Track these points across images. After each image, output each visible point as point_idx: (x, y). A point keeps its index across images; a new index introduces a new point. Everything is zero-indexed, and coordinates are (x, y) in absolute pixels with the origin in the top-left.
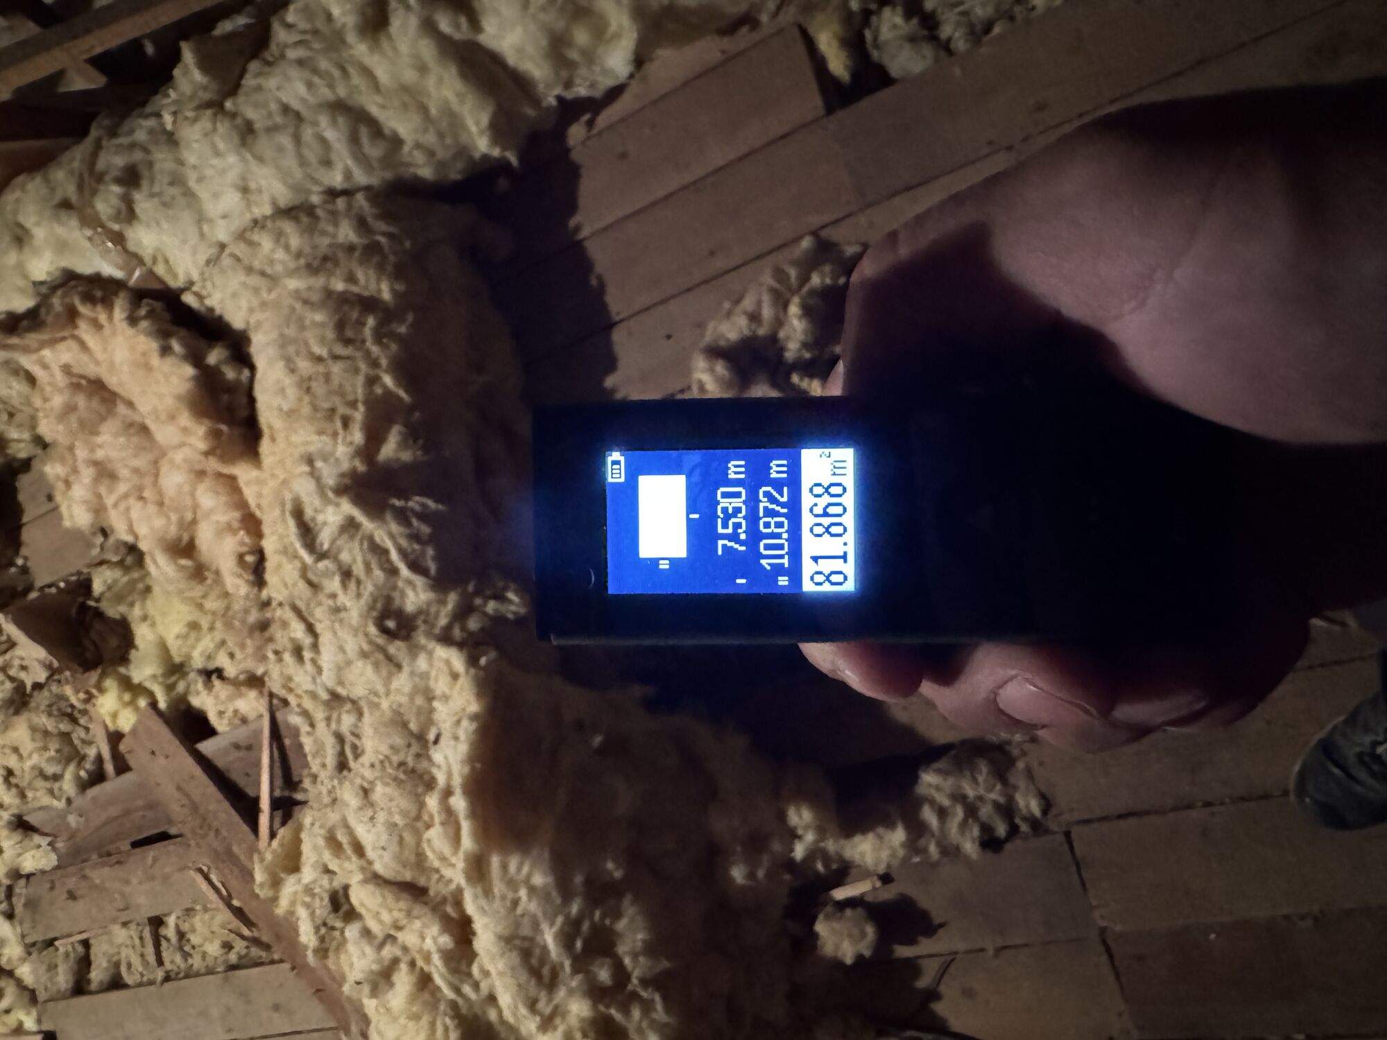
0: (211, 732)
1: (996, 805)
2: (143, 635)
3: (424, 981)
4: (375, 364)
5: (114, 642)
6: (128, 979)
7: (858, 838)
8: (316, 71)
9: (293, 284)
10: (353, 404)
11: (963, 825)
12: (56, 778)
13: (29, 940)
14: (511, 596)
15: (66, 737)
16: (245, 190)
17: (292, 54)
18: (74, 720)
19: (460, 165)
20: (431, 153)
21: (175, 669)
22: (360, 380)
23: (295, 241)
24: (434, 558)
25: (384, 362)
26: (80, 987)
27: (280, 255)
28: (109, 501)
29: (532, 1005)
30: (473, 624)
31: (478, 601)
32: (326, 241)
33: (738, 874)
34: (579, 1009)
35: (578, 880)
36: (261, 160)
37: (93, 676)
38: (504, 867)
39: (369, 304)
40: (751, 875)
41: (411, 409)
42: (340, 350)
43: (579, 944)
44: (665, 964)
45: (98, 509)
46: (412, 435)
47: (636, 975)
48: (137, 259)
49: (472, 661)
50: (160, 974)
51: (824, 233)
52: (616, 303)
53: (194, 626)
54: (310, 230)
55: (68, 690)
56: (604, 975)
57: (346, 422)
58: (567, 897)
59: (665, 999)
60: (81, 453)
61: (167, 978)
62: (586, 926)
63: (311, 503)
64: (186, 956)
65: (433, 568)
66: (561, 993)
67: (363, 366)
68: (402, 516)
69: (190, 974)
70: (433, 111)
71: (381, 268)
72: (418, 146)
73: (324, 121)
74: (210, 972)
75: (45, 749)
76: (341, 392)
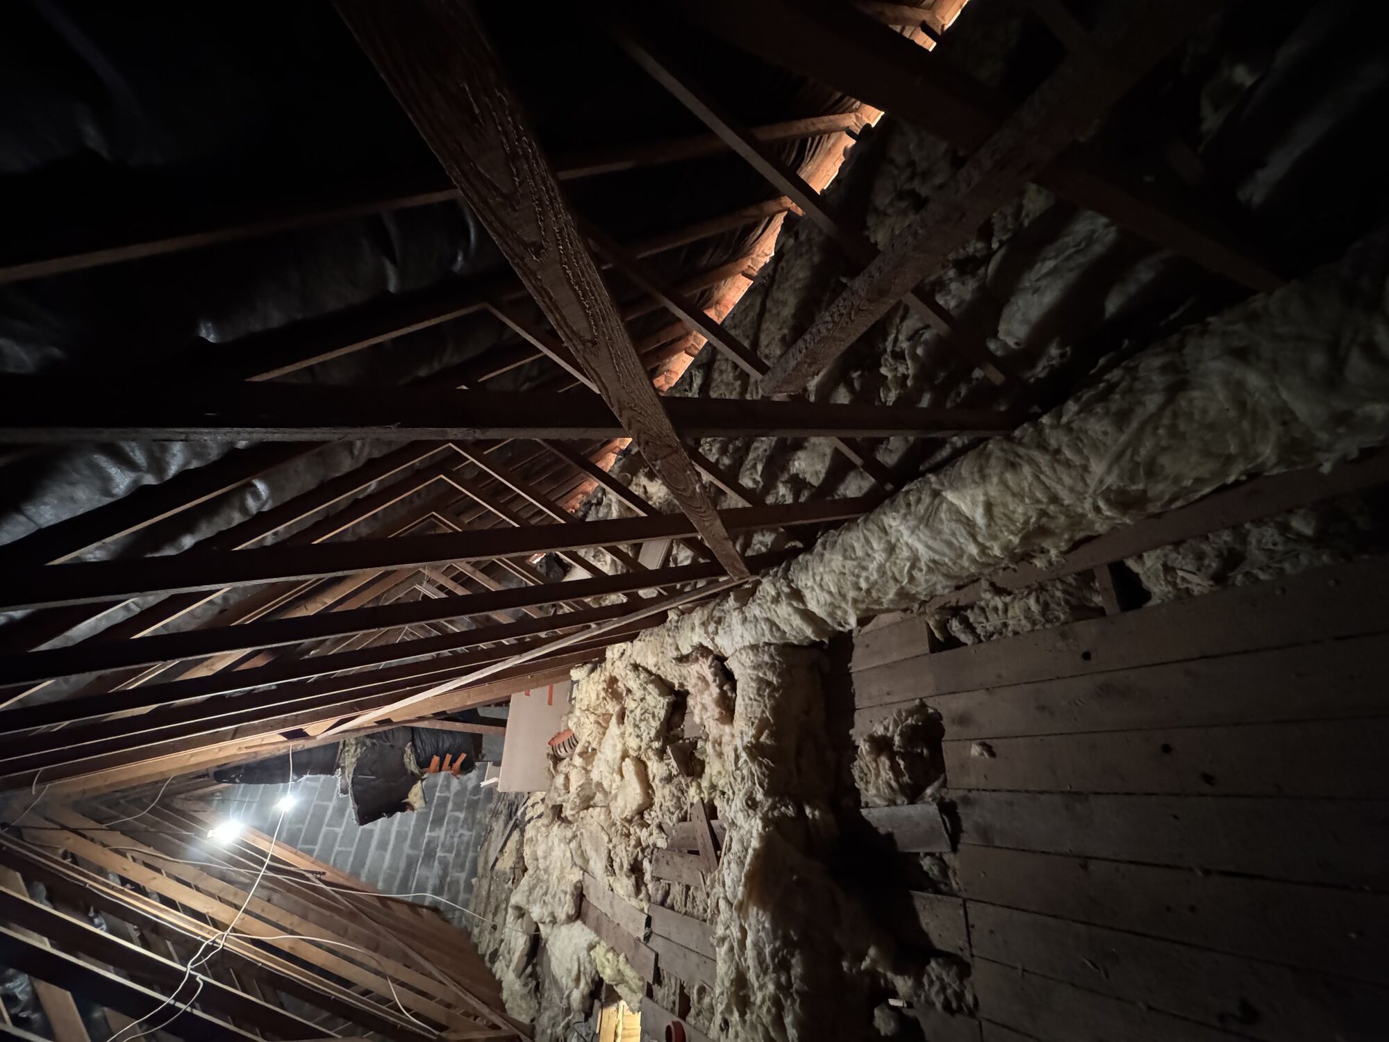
0: (716, 818)
1: (955, 992)
2: (707, 770)
3: (731, 949)
4: (766, 706)
5: (699, 768)
6: (676, 908)
7: (898, 977)
8: (763, 608)
9: (749, 671)
10: (756, 718)
11: (938, 993)
12: (673, 814)
13: (654, 875)
14: (790, 807)
15: (679, 799)
16: (742, 637)
17: (758, 601)
18: (683, 793)
19: (807, 640)
20: (796, 637)
21: (713, 787)
22: (760, 710)
23: (752, 658)
24: (768, 784)
25: (768, 706)
26: (663, 903)
27: (747, 660)
28: (704, 717)
29: (758, 977)
30: (776, 813)
31: (778, 805)
32: (760, 659)
33: (845, 965)
34: (771, 987)
35: (780, 932)
36: (747, 630)
37: (689, 779)
38: (758, 914)
39: (769, 684)
40: (850, 969)
41: (772, 725)
42: (757, 697)
43: (776, 960)
44: (806, 988)
45: (702, 718)
46: (771, 735)
47: (795, 986)
48: (716, 646)
49: (764, 828)
50: (683, 911)
51: (924, 700)
52: (859, 702)
53: (720, 773)
54: (756, 655)
55: (683, 781)
56: (783, 979)
57: (753, 723)
58: (775, 938)
59: (801, 1003)
60: (698, 699)
61: (686, 914)
62: (780, 954)
63: (740, 749)
64: (694, 907)
65: (766, 786)
66: (767, 979)
67: (762, 705)
68: (760, 764)
69: (692, 916)
70: (794, 626)
71: (774, 673)
72: (790, 634)
73: (763, 623)
74: (698, 919)
75: (672, 801)
76: (754, 712)
